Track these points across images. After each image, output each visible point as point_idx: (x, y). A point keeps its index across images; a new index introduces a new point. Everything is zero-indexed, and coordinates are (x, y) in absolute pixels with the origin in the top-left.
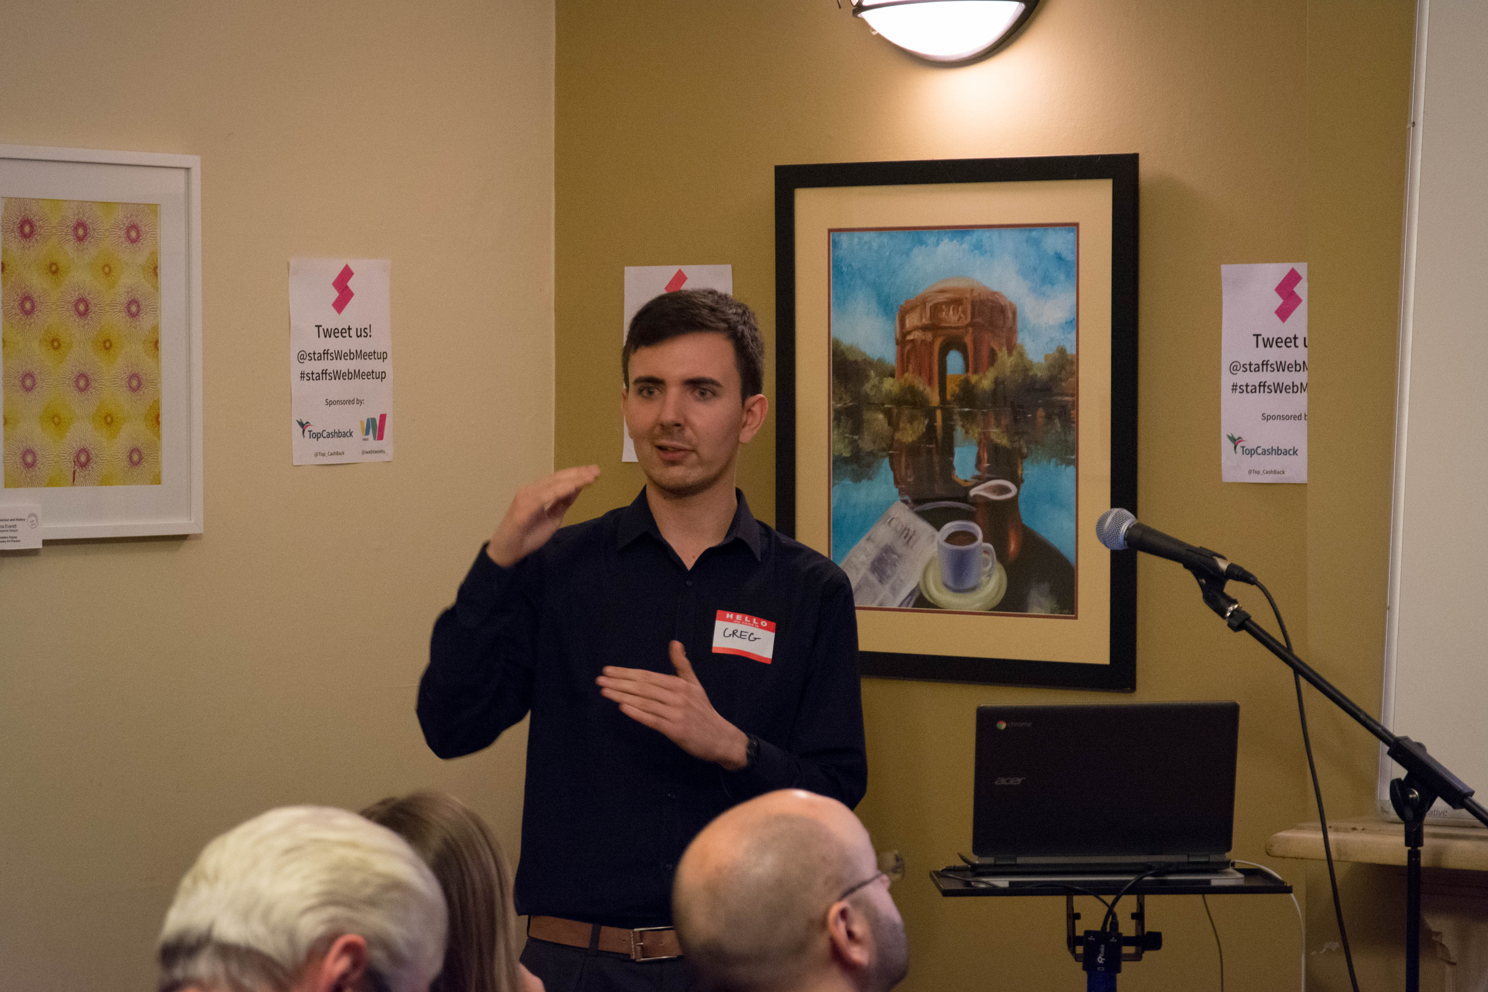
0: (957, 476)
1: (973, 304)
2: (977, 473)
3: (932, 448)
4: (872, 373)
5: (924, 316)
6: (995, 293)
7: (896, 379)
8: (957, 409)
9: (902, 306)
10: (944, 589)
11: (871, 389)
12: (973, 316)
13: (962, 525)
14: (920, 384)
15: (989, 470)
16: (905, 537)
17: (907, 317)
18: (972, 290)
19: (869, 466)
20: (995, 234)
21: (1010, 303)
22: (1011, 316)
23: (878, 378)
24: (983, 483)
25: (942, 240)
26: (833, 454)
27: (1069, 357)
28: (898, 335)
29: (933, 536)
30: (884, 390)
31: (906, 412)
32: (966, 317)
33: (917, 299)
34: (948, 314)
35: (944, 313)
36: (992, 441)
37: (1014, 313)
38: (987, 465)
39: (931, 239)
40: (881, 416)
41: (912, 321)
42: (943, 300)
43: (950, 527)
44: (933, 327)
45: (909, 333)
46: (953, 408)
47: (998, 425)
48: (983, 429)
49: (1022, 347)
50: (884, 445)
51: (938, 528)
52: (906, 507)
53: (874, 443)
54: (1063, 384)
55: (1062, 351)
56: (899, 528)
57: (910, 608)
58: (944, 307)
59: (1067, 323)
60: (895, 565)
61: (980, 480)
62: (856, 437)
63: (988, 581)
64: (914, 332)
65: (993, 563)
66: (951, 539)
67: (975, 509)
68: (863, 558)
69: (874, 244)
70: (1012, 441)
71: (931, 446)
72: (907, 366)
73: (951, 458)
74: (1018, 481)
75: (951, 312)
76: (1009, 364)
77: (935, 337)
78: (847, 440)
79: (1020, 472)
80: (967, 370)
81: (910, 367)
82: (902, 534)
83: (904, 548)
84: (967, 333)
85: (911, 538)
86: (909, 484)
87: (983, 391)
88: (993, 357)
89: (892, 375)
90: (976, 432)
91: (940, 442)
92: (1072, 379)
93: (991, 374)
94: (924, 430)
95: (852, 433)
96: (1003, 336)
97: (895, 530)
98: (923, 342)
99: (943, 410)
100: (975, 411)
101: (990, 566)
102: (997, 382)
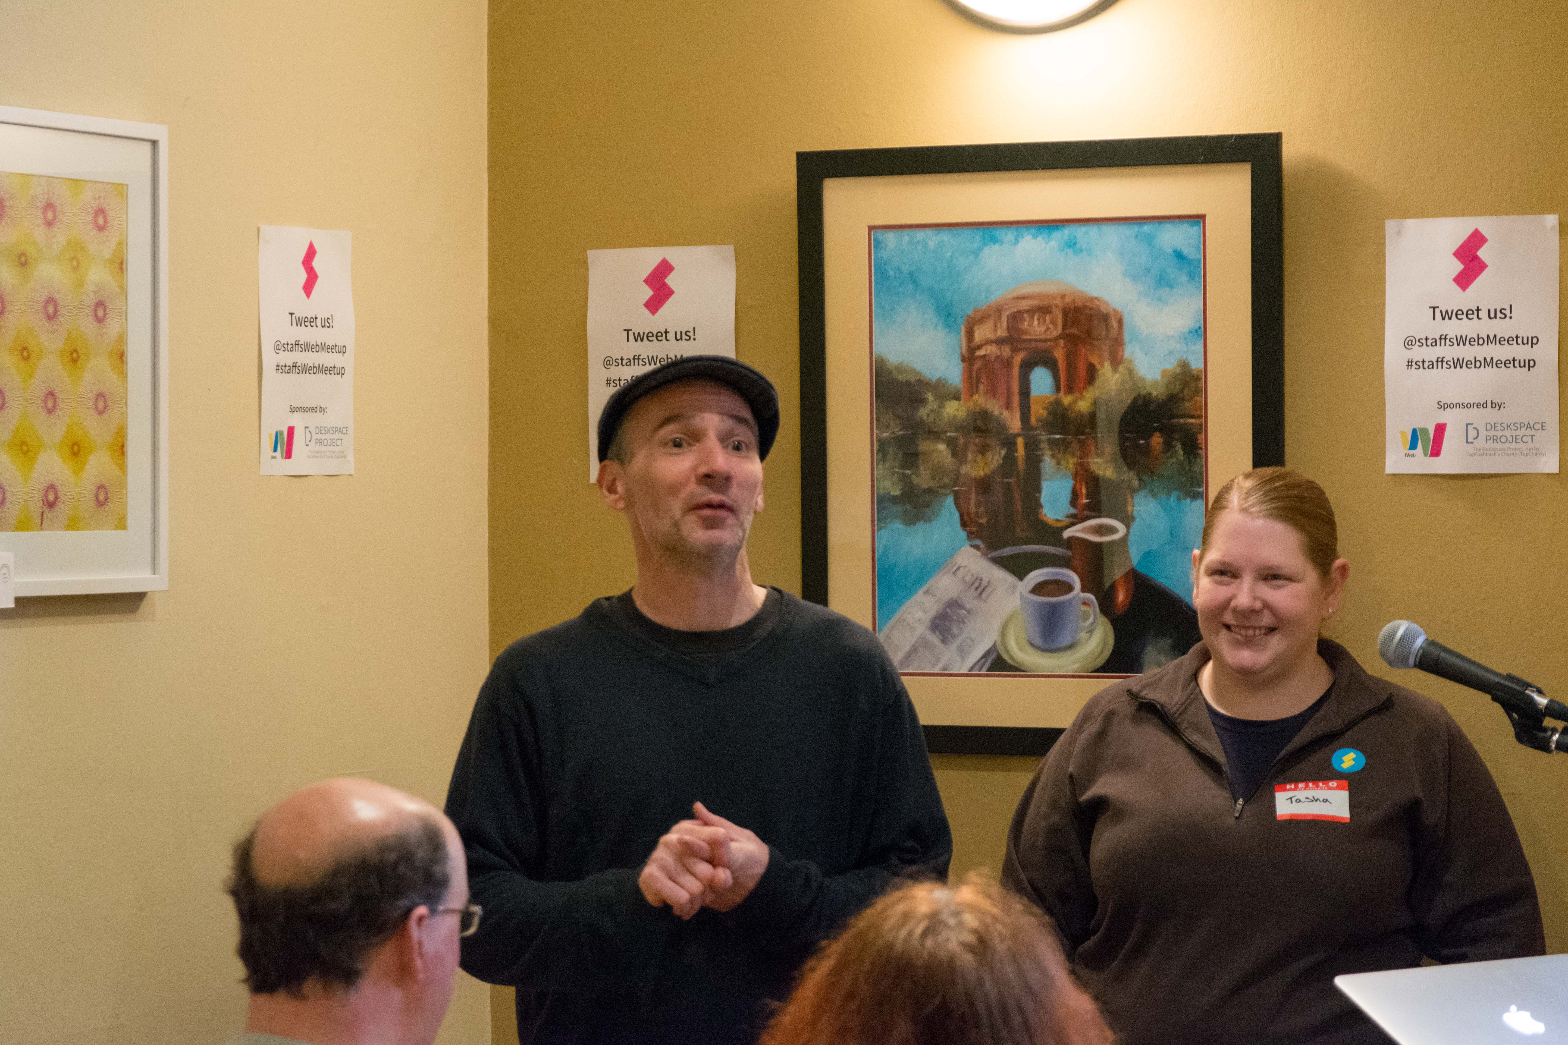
0: (1045, 515)
1: (1066, 312)
2: (1073, 511)
3: (1011, 483)
4: (930, 396)
5: (999, 326)
6: (1092, 299)
7: (962, 402)
8: (1044, 437)
9: (969, 316)
10: (1029, 649)
11: (928, 415)
12: (1065, 327)
13: (1055, 573)
14: (995, 407)
15: (1088, 507)
16: (977, 589)
17: (976, 328)
18: (1062, 296)
19: (927, 505)
20: (1093, 230)
21: (1114, 310)
22: (1115, 325)
23: (937, 402)
24: (1080, 523)
25: (1023, 238)
26: (878, 494)
27: (1194, 372)
28: (964, 351)
29: (1014, 587)
30: (946, 416)
31: (976, 441)
32: (1056, 329)
33: (989, 307)
34: (1030, 325)
35: (1026, 323)
36: (1092, 473)
37: (1120, 322)
38: (1085, 501)
39: (1008, 235)
40: (942, 447)
41: (982, 333)
42: (1025, 308)
43: (1036, 576)
44: (1011, 340)
45: (979, 347)
46: (1039, 435)
47: (1101, 455)
48: (1081, 458)
49: (1130, 361)
50: (946, 480)
51: (1021, 576)
52: (978, 553)
53: (934, 478)
54: (1187, 404)
55: (1184, 367)
56: (968, 578)
57: (983, 672)
58: (1026, 316)
59: (1190, 332)
60: (963, 622)
61: (1075, 519)
62: (909, 472)
63: (1088, 639)
64: (984, 347)
65: (1095, 617)
66: (1038, 589)
67: (1069, 553)
68: (919, 614)
69: (930, 243)
70: (1118, 472)
71: (1010, 480)
72: (977, 387)
73: (1037, 495)
74: (1127, 520)
75: (1036, 322)
76: (1114, 381)
77: (1014, 350)
78: (896, 477)
79: (1129, 509)
80: (1058, 389)
81: (982, 388)
82: (973, 584)
83: (975, 602)
84: (1057, 346)
85: (984, 590)
86: (980, 525)
87: (1080, 415)
88: (1092, 375)
89: (957, 398)
90: (1071, 462)
91: (1022, 475)
92: (1198, 398)
93: (1090, 394)
94: (1001, 462)
95: (904, 466)
96: (1105, 348)
97: (963, 580)
98: (998, 358)
99: (1026, 438)
100: (1070, 437)
101: (1092, 619)
102: (1099, 404)
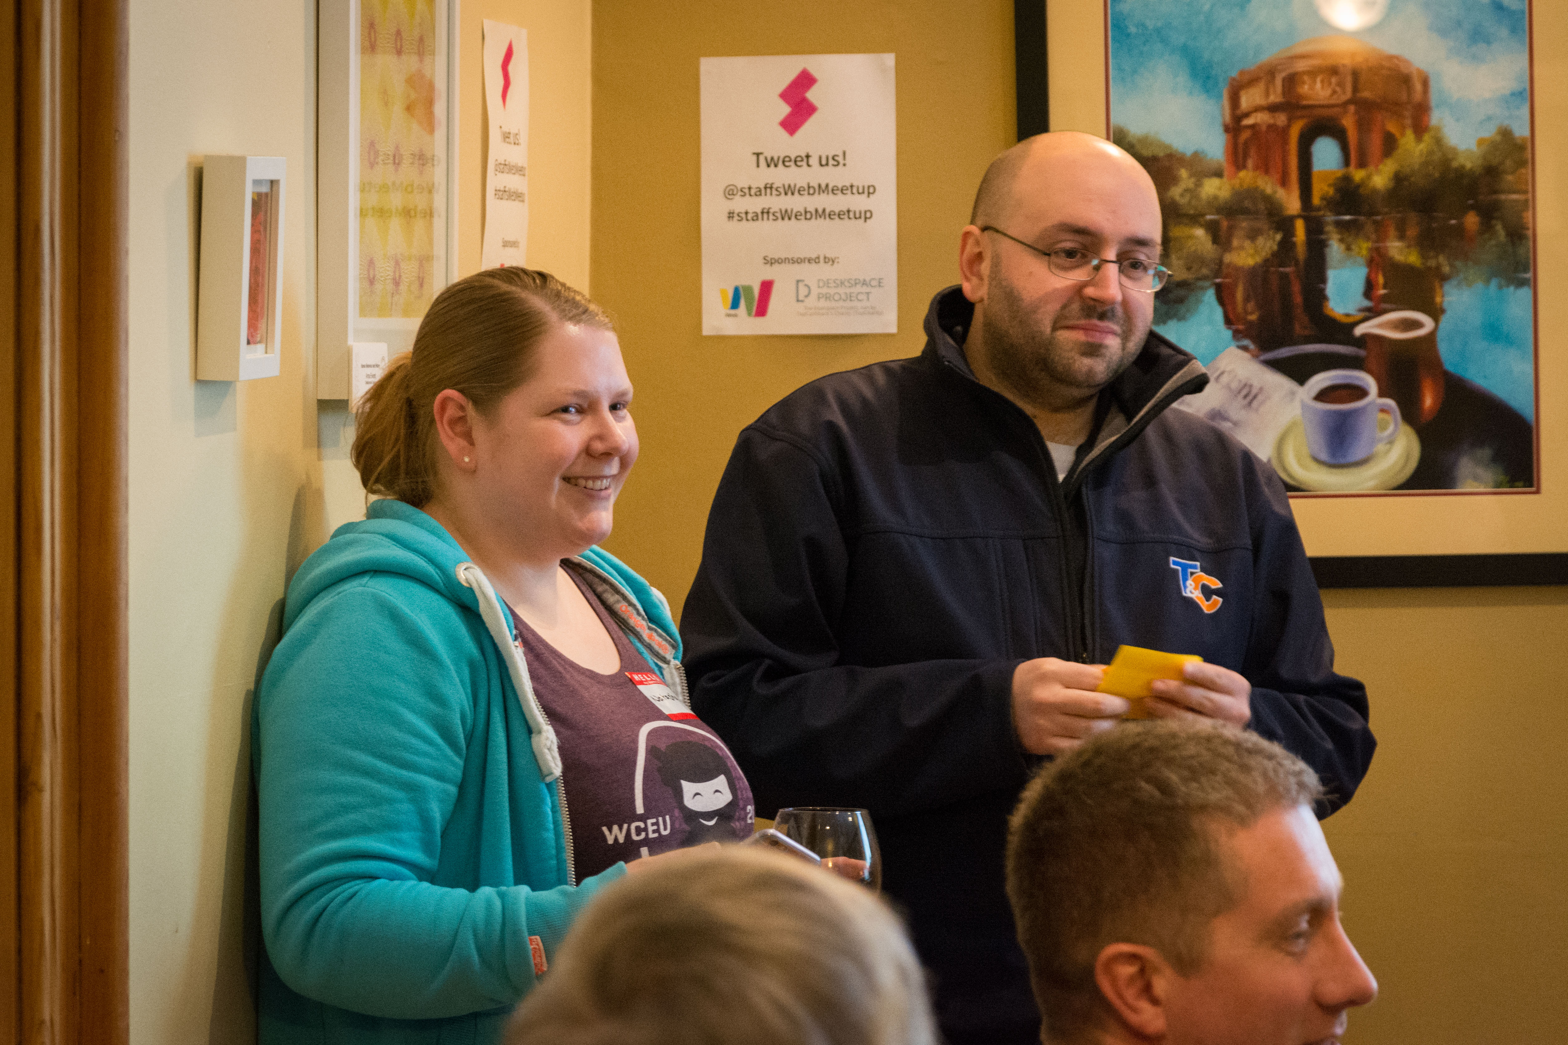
0: (1332, 309)
1: (1355, 73)
2: (1367, 303)
3: (1289, 272)
4: (1184, 173)
5: (1271, 90)
6: (1391, 58)
7: (1225, 179)
9: (1234, 79)
10: (1312, 464)
11: (1182, 195)
12: (1355, 91)
13: (1346, 377)
14: (1268, 185)
15: (1384, 299)
16: (1245, 397)
17: (1242, 93)
18: (1353, 56)
19: (1181, 300)
21: (1418, 70)
22: (1418, 87)
23: (1193, 180)
24: (1375, 317)
27: (1519, 141)
28: (1228, 118)
29: (1293, 393)
30: (1203, 196)
31: (1244, 224)
32: (1344, 93)
33: (1260, 68)
34: (1312, 88)
35: (1306, 87)
36: (1391, 259)
37: (1425, 84)
38: (1382, 292)
40: (1200, 232)
41: (1250, 98)
42: (1305, 69)
43: (1321, 380)
44: (1288, 107)
45: (1247, 115)
46: (1324, 216)
47: (1402, 237)
48: (1377, 242)
49: (1438, 129)
50: (1205, 271)
51: (1301, 380)
52: (1246, 355)
53: (1189, 269)
54: (1510, 178)
55: (1506, 134)
56: (1235, 385)
58: (1306, 78)
61: (1372, 313)
63: (1386, 452)
64: (1254, 115)
65: (1396, 425)
66: (1323, 396)
67: (1362, 353)
70: (1423, 257)
71: (1287, 269)
72: (1244, 161)
73: (1322, 286)
74: (1435, 313)
75: (1318, 85)
76: (1417, 153)
77: (1290, 120)
79: (1438, 299)
80: (1347, 162)
81: (1250, 163)
82: (1239, 392)
83: (1243, 412)
84: (1346, 112)
85: (1255, 397)
86: (1251, 323)
87: (1375, 191)
88: (1390, 145)
89: (1218, 174)
90: (1364, 247)
91: (1301, 263)
92: (1523, 171)
93: (1388, 167)
94: (1275, 247)
96: (1407, 114)
97: (1228, 387)
98: (1271, 127)
99: (1307, 220)
100: (1362, 218)
101: (1391, 428)
102: (1399, 179)
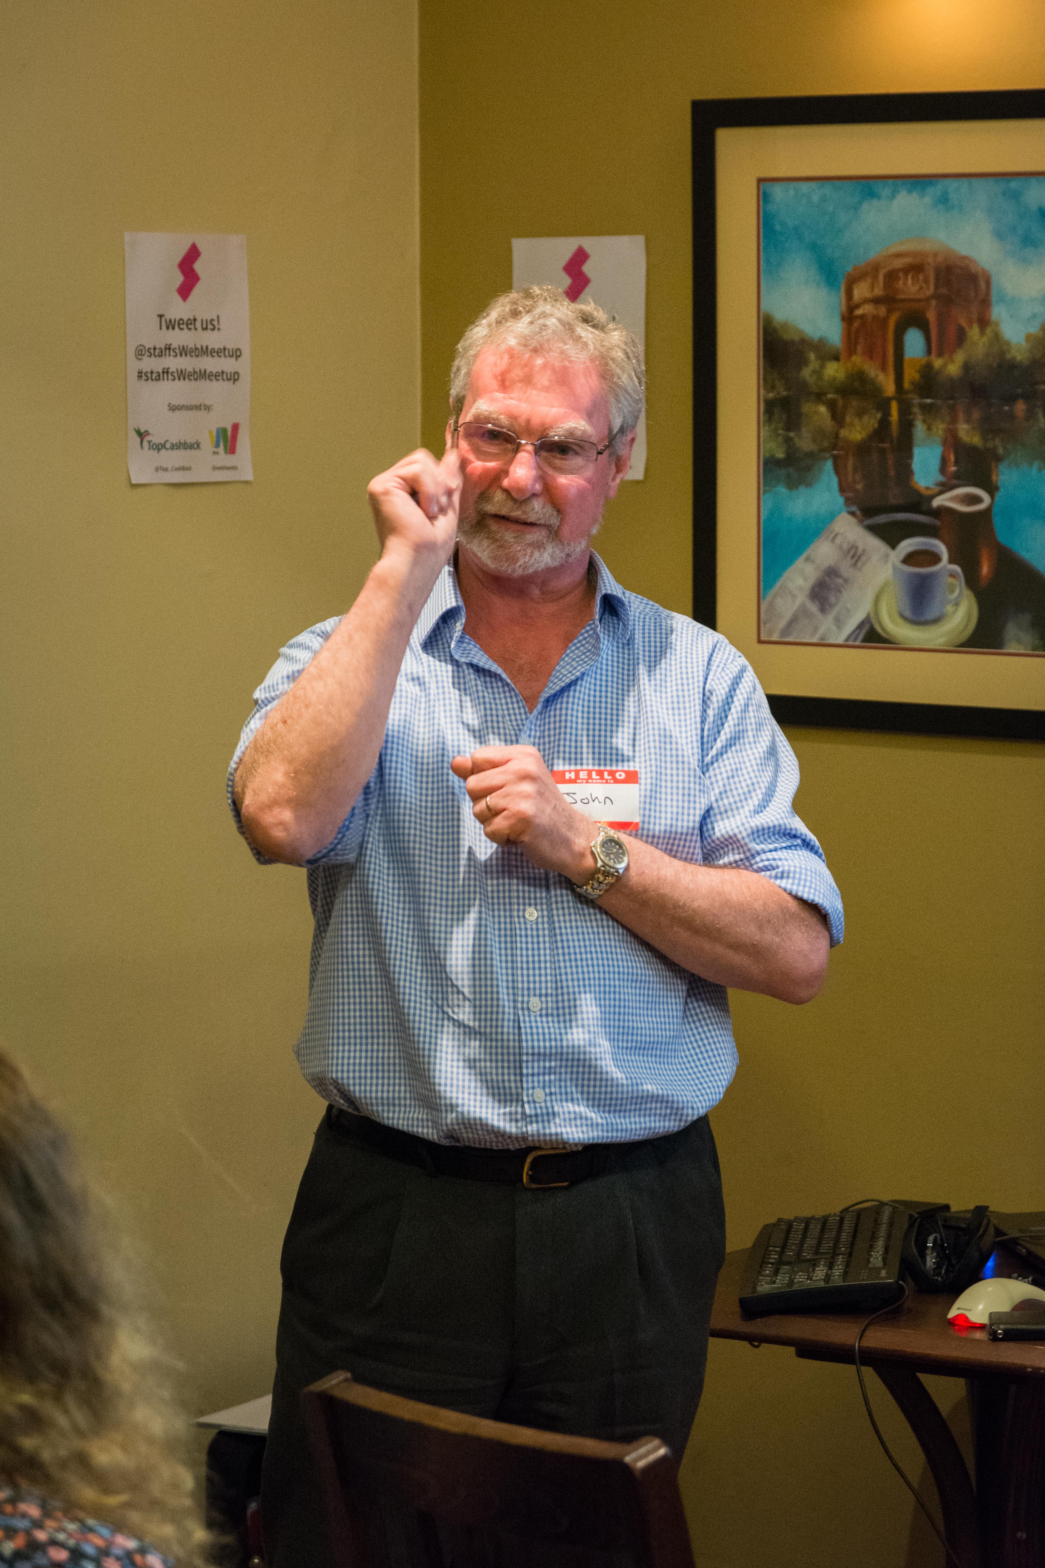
0: (917, 483)
1: (938, 271)
2: (941, 478)
3: (886, 448)
4: (812, 356)
5: (876, 285)
6: (964, 258)
7: (841, 363)
9: (848, 273)
10: (901, 621)
11: (810, 375)
12: (937, 287)
13: (927, 544)
14: (872, 370)
15: (955, 475)
16: (853, 557)
17: (855, 286)
18: (936, 255)
19: (808, 469)
21: (983, 270)
22: (983, 285)
23: (819, 362)
24: (949, 491)
26: (764, 455)
28: (844, 308)
29: (887, 556)
30: (826, 377)
31: (854, 403)
32: (928, 288)
33: (868, 264)
34: (905, 284)
35: (901, 282)
36: (961, 439)
37: (988, 283)
38: (953, 469)
40: (823, 409)
41: (861, 291)
42: (900, 266)
43: (908, 545)
44: (888, 300)
45: (857, 306)
46: (912, 398)
47: (968, 421)
48: (951, 424)
49: (997, 324)
50: (826, 444)
51: (893, 545)
52: (854, 520)
53: (815, 441)
56: (845, 546)
57: (858, 643)
58: (901, 274)
60: (840, 591)
61: (945, 487)
62: (792, 434)
63: (954, 612)
64: (864, 306)
65: (961, 590)
66: (910, 559)
67: (938, 523)
68: (800, 582)
70: (985, 439)
71: (885, 445)
72: (855, 348)
73: (910, 461)
74: (992, 490)
75: (910, 281)
76: (982, 346)
77: (890, 311)
78: (780, 439)
79: (994, 478)
80: (929, 351)
81: (859, 349)
82: (849, 552)
83: (851, 570)
84: (930, 306)
85: (859, 557)
86: (858, 491)
87: (950, 378)
88: (961, 337)
89: (837, 358)
90: (940, 428)
91: (895, 440)
93: (960, 357)
94: (876, 425)
95: (788, 429)
96: (975, 310)
97: (841, 548)
98: (875, 317)
99: (900, 401)
100: (939, 402)
101: (957, 592)
102: (967, 367)
